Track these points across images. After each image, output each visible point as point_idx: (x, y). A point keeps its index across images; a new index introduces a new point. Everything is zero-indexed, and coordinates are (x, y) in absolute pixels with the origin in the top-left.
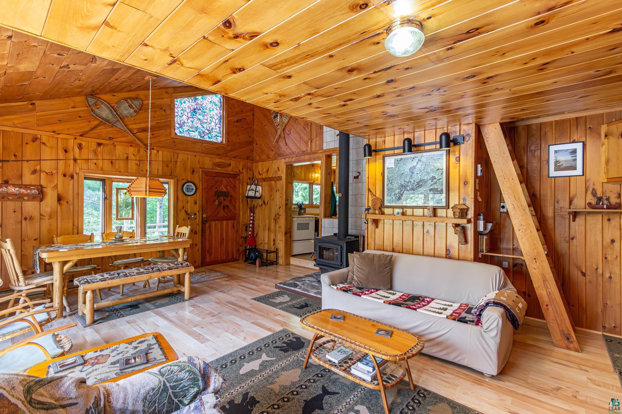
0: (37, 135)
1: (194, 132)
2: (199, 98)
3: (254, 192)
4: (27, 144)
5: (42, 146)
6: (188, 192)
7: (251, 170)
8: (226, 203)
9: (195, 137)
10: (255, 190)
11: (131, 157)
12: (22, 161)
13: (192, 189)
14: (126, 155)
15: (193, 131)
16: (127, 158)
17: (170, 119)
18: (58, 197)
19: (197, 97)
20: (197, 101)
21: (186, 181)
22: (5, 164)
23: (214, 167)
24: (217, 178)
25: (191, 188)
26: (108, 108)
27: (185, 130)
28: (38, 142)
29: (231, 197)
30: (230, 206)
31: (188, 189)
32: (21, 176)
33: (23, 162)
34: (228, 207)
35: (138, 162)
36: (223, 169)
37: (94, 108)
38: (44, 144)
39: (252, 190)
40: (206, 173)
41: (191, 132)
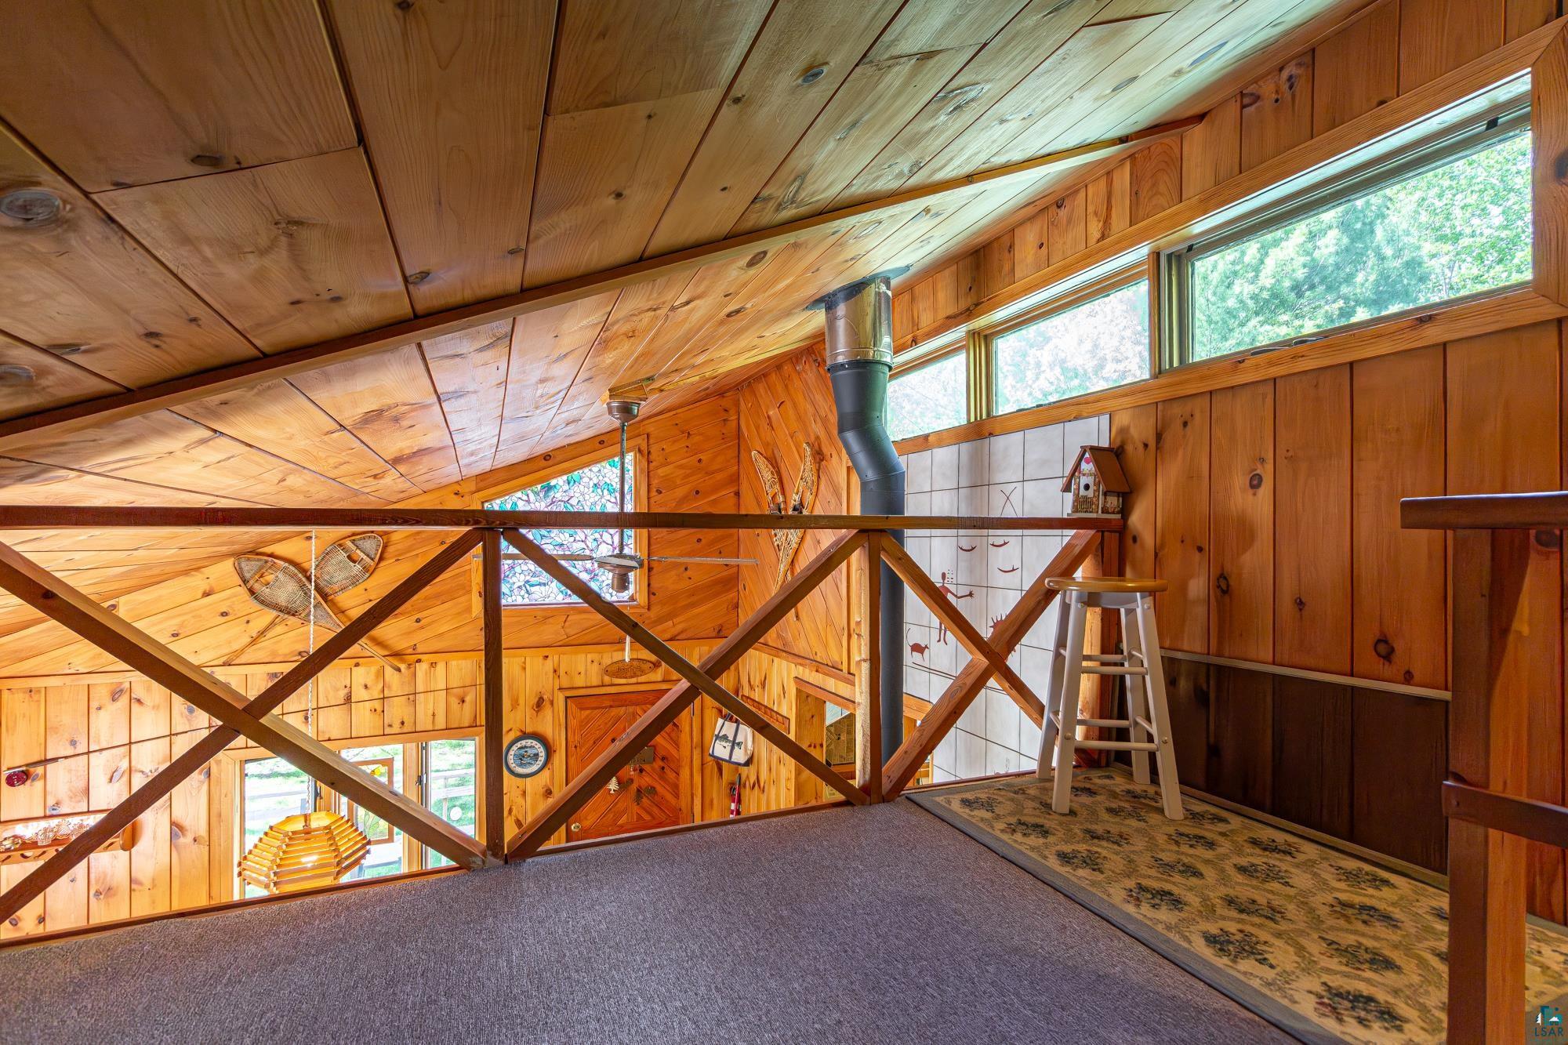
0: (121, 683)
1: (544, 584)
2: (560, 481)
4: (99, 709)
5: (135, 706)
6: (521, 765)
8: (646, 780)
9: (547, 601)
11: (359, 693)
12: (89, 752)
13: (536, 755)
14: (346, 691)
15: (540, 584)
16: (348, 699)
17: (467, 568)
18: (172, 830)
19: (553, 482)
20: (552, 494)
21: (519, 734)
22: (50, 767)
23: (607, 679)
24: (614, 712)
25: (531, 752)
27: (516, 586)
28: (124, 700)
29: (663, 759)
30: (659, 788)
31: (521, 757)
32: (87, 791)
33: (91, 755)
34: (652, 790)
35: (377, 705)
36: (634, 680)
37: (257, 586)
38: (139, 701)
39: (725, 738)
40: (578, 700)
41: (533, 589)
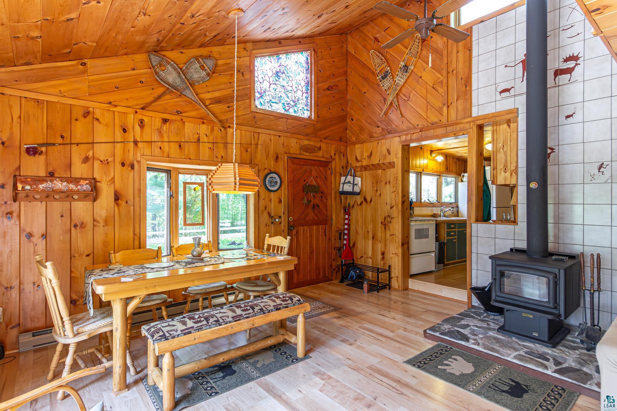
0: (89, 108)
1: (277, 103)
2: (283, 56)
3: (351, 185)
4: (76, 120)
5: (96, 123)
6: (271, 186)
7: (345, 156)
8: (317, 201)
9: (278, 111)
10: (352, 182)
11: (204, 138)
12: (71, 144)
13: (276, 182)
14: (198, 136)
15: (275, 103)
16: (199, 139)
17: (249, 86)
18: (115, 195)
19: (281, 56)
20: (280, 61)
21: (269, 171)
22: (50, 148)
23: (302, 152)
24: (305, 167)
25: (275, 180)
26: (175, 69)
27: (266, 101)
28: (90, 117)
29: (322, 192)
30: (321, 206)
31: (271, 182)
32: (70, 166)
33: (72, 145)
34: (318, 206)
35: (211, 145)
36: (312, 154)
37: (158, 70)
38: (97, 119)
39: (349, 182)
40: (293, 160)
41: (273, 104)
